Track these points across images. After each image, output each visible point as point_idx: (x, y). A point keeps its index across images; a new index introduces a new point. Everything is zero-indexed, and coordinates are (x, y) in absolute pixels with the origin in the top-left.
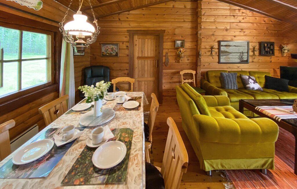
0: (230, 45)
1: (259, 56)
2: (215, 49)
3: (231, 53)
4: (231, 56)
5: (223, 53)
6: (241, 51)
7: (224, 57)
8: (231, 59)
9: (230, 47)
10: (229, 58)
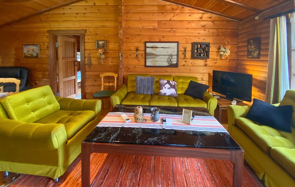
0: (158, 47)
1: (191, 59)
2: (141, 51)
3: (158, 56)
4: (158, 59)
5: (149, 56)
6: (169, 54)
7: (151, 60)
8: (158, 62)
9: (157, 49)
10: (156, 61)
